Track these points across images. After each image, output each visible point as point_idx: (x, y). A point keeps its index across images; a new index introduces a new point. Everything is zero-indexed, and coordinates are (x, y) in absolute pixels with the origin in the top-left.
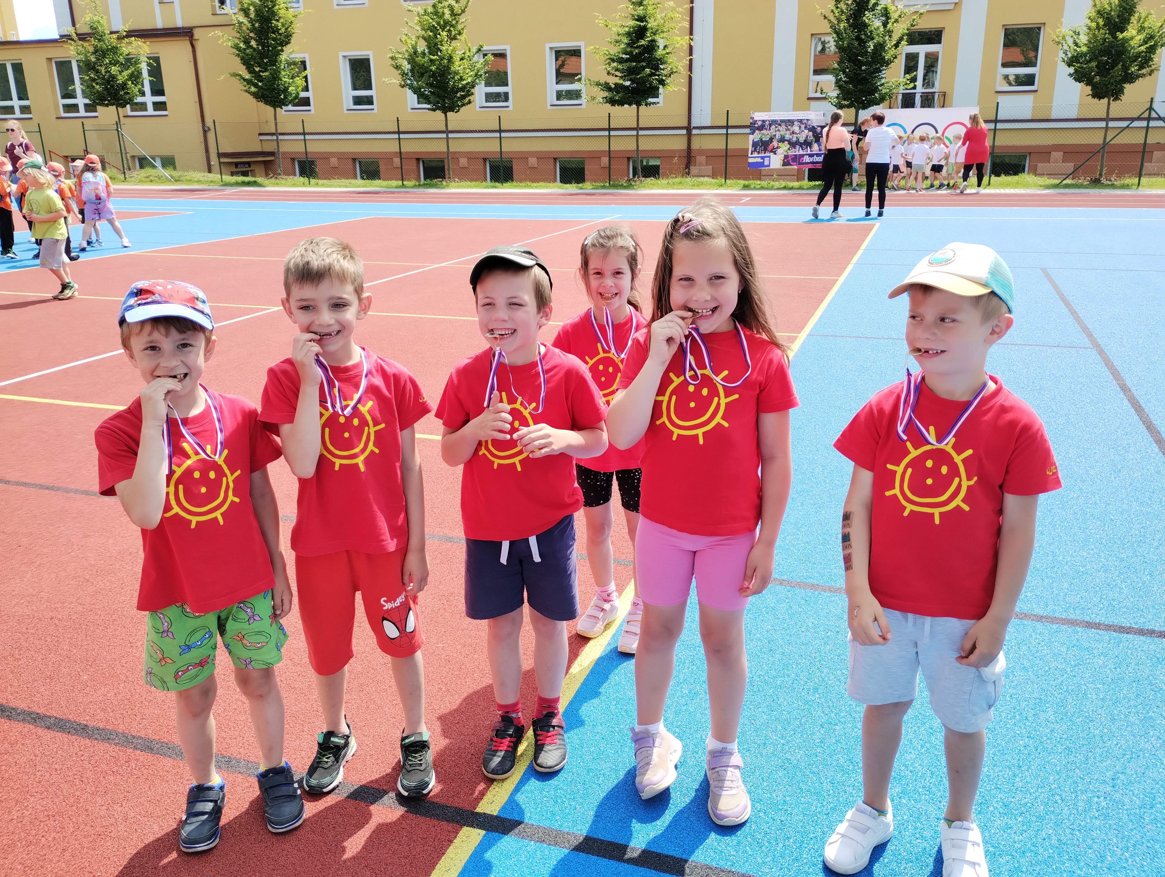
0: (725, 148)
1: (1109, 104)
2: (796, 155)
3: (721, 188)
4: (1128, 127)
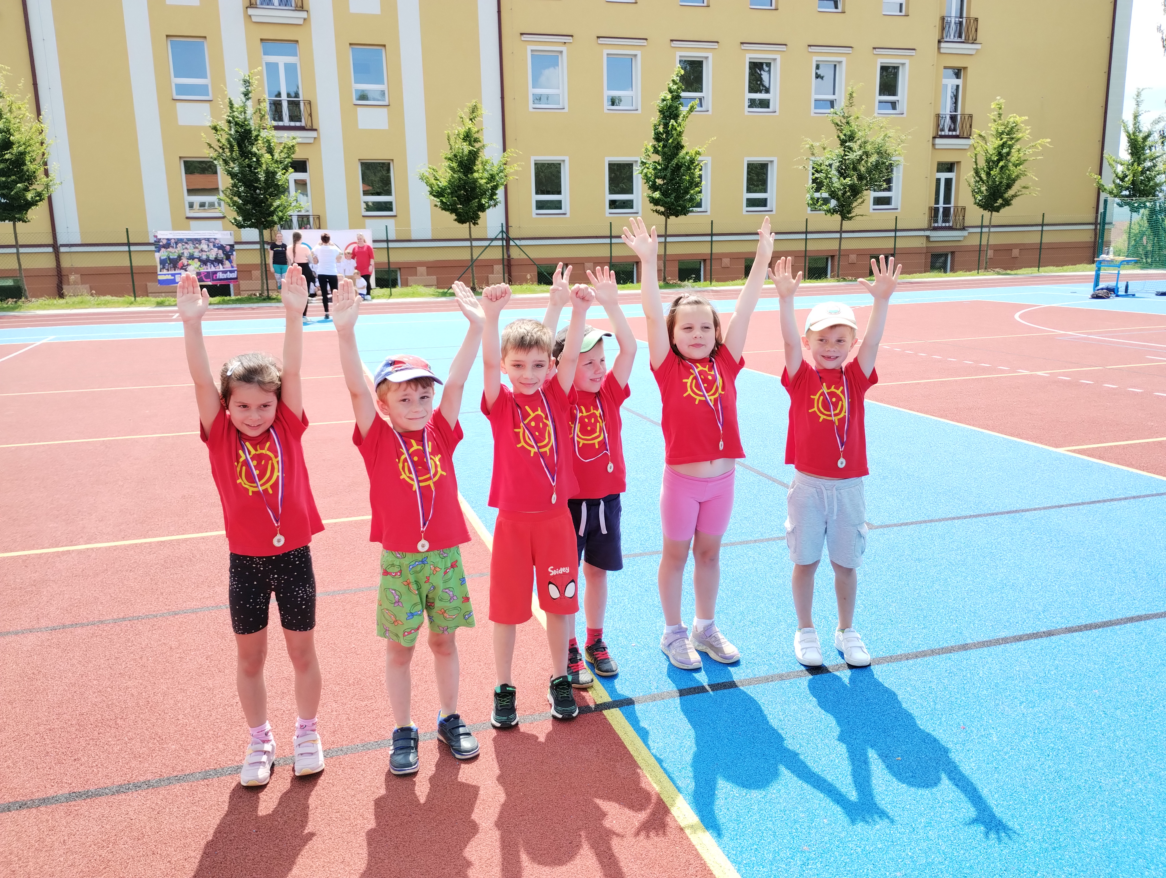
0: (129, 265)
1: (470, 228)
2: (208, 273)
3: (132, 305)
4: (489, 245)
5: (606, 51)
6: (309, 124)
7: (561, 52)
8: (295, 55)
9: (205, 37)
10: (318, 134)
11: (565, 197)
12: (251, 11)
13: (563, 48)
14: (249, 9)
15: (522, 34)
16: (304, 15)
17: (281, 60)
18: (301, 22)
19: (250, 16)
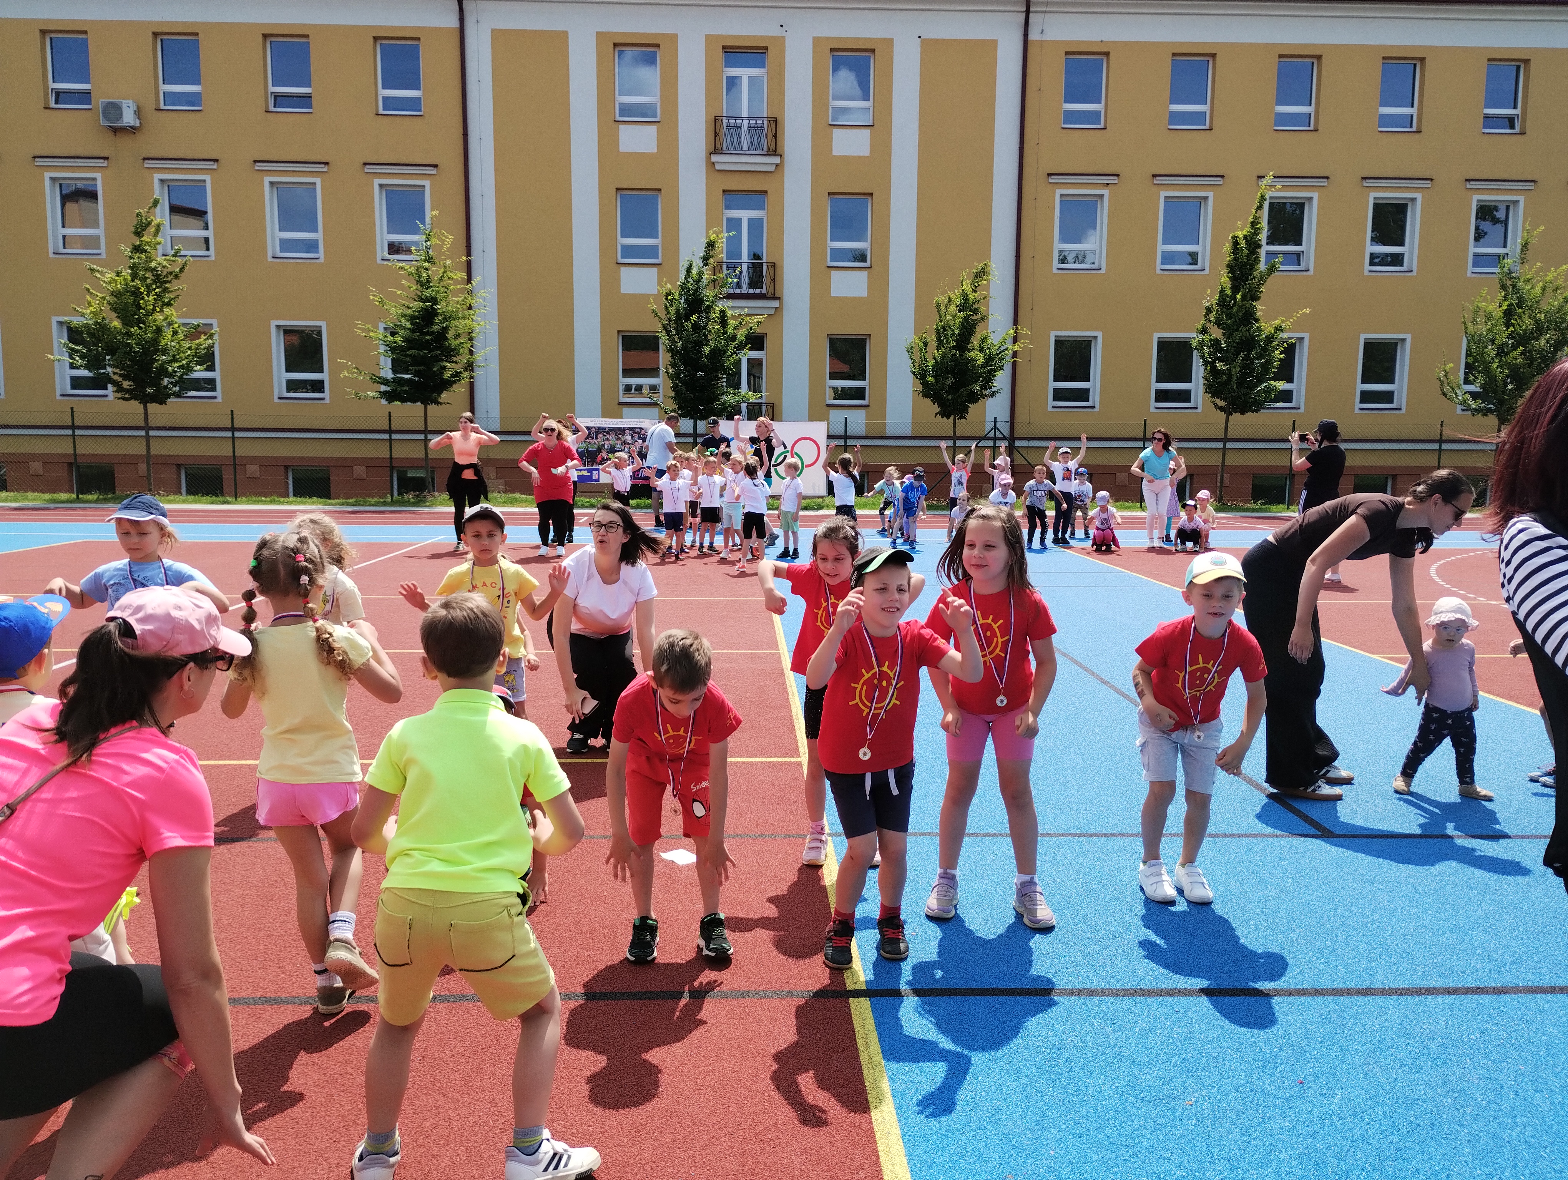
1: (955, 422)
5: (1163, 194)
6: (771, 291)
7: (1102, 196)
8: (761, 208)
9: (660, 190)
10: (781, 304)
11: (1094, 385)
12: (714, 158)
13: (1105, 192)
14: (712, 156)
15: (1049, 175)
16: (777, 160)
17: (745, 215)
18: (772, 168)
19: (713, 163)
